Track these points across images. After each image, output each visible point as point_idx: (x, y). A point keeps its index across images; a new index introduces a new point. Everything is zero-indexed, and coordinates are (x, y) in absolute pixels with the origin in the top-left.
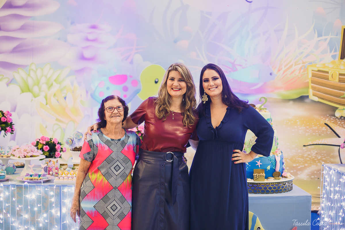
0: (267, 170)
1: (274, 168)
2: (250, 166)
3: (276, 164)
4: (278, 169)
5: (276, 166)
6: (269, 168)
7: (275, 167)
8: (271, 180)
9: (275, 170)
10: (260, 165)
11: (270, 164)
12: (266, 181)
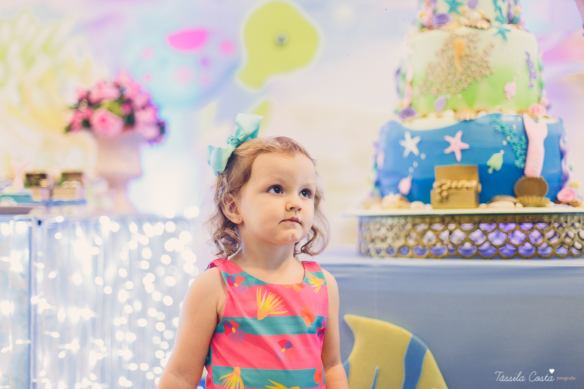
0: (490, 171)
1: (518, 163)
2: (423, 156)
3: (526, 150)
4: (535, 167)
5: (526, 154)
6: (496, 161)
7: (525, 161)
8: (504, 205)
9: (522, 171)
10: (463, 151)
11: (503, 148)
12: (484, 209)
